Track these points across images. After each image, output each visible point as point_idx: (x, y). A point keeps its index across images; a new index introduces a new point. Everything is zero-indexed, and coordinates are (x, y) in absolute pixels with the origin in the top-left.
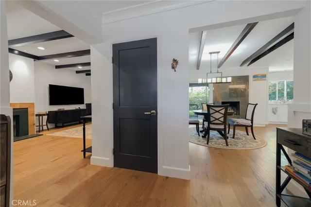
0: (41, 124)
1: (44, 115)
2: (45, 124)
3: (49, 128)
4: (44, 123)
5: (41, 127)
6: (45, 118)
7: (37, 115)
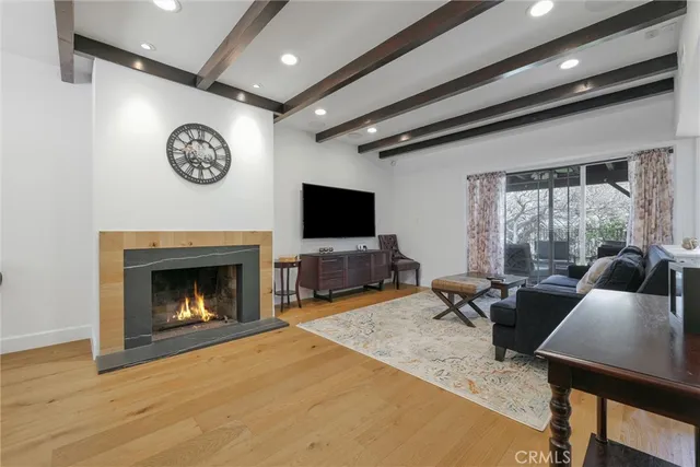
0: (285, 289)
1: (292, 265)
2: (294, 289)
3: (301, 298)
4: (292, 288)
5: (285, 298)
6: (294, 271)
7: (277, 265)
